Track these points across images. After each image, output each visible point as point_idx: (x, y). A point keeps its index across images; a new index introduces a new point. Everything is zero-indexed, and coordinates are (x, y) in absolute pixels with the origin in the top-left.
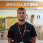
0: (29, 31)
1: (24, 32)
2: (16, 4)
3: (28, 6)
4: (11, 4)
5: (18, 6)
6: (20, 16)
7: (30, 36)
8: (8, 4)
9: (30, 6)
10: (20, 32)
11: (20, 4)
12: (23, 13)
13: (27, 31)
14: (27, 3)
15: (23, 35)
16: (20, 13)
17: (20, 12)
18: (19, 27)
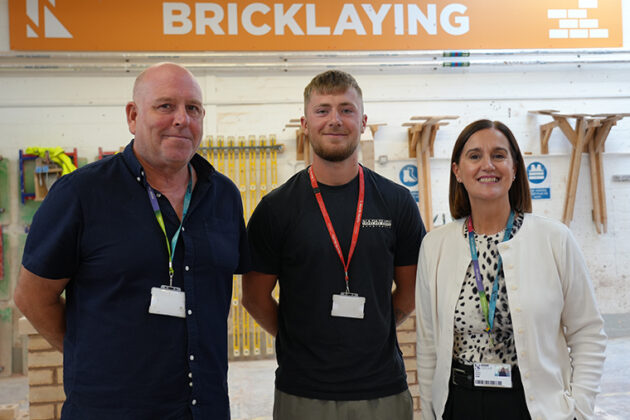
0: (388, 224)
1: (356, 230)
2: (258, 19)
3: (377, 30)
4: (209, 14)
5: (279, 31)
6: (327, 129)
7: (392, 256)
8: (183, 18)
9: (399, 31)
10: (330, 228)
11: (300, 18)
12: (347, 109)
13: (374, 223)
14: (367, 7)
15: (350, 256)
16: (325, 110)
17: (326, 99)
18: (319, 197)
